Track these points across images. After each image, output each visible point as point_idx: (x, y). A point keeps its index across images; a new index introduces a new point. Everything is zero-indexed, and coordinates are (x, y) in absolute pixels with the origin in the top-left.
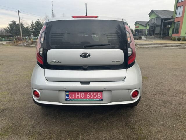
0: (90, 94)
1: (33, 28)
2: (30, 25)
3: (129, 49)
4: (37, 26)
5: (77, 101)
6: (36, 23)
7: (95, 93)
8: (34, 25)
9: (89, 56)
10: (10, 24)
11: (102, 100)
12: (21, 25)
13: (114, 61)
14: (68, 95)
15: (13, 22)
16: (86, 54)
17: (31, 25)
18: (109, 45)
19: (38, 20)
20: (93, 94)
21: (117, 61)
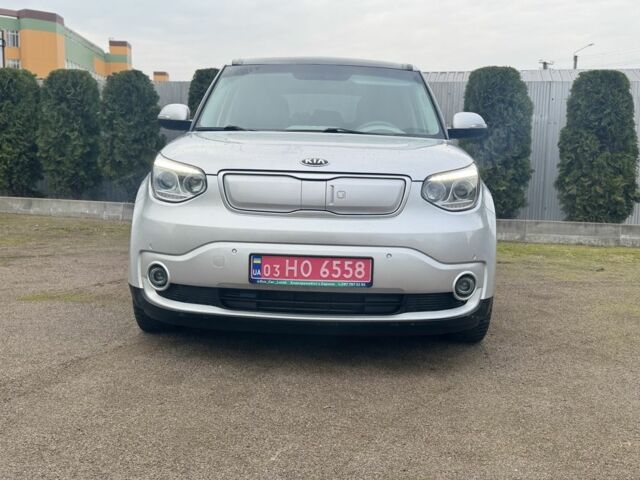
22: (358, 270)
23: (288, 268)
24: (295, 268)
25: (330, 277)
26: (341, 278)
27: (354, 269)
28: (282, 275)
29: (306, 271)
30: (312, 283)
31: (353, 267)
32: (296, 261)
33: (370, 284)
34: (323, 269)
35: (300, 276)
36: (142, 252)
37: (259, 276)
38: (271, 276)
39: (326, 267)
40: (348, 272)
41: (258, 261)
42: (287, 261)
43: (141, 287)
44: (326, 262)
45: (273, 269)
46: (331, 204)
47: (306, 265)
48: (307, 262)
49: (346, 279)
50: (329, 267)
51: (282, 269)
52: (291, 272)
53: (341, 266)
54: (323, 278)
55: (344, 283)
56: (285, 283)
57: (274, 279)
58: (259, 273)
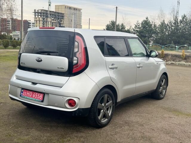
0: (35, 95)
1: (137, 30)
2: (133, 27)
3: (75, 58)
4: (144, 27)
5: (26, 98)
6: (142, 24)
7: (39, 94)
8: (139, 26)
9: (41, 60)
10: (108, 25)
11: (42, 101)
12: (122, 26)
13: (59, 67)
14: (22, 92)
15: (112, 22)
16: (39, 58)
17: (135, 26)
18: (58, 52)
19: (147, 18)
20: (37, 95)
21: (61, 68)
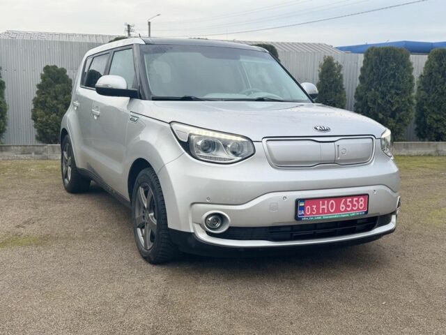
22: (361, 203)
23: (321, 207)
24: (325, 207)
25: (346, 211)
26: (352, 210)
27: (358, 203)
28: (318, 213)
29: (332, 208)
30: (336, 216)
31: (357, 201)
32: (326, 202)
33: (366, 213)
34: (342, 205)
35: (329, 212)
36: (193, 204)
37: (303, 215)
38: (311, 214)
39: (344, 204)
40: (355, 206)
41: (302, 204)
42: (321, 202)
43: (192, 231)
44: (344, 200)
45: (312, 208)
46: (339, 158)
47: (332, 203)
48: (332, 201)
49: (354, 210)
50: (345, 203)
51: (318, 208)
52: (323, 209)
53: (351, 202)
54: (342, 212)
55: (353, 214)
56: (320, 218)
57: (312, 215)
58: (303, 213)
